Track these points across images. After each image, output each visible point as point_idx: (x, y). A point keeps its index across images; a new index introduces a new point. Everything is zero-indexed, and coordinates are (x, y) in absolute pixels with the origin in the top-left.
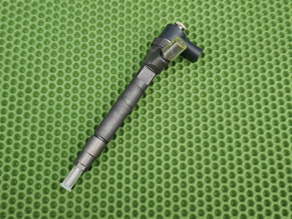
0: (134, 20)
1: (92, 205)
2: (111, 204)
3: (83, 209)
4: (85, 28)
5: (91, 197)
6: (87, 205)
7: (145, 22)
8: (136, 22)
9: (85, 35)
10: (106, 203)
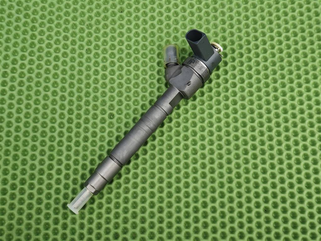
0: (89, 15)
1: (35, 216)
2: (56, 216)
3: (26, 221)
4: (34, 24)
5: (35, 209)
6: (30, 217)
7: (100, 18)
8: (90, 18)
9: (34, 32)
10: (50, 215)
